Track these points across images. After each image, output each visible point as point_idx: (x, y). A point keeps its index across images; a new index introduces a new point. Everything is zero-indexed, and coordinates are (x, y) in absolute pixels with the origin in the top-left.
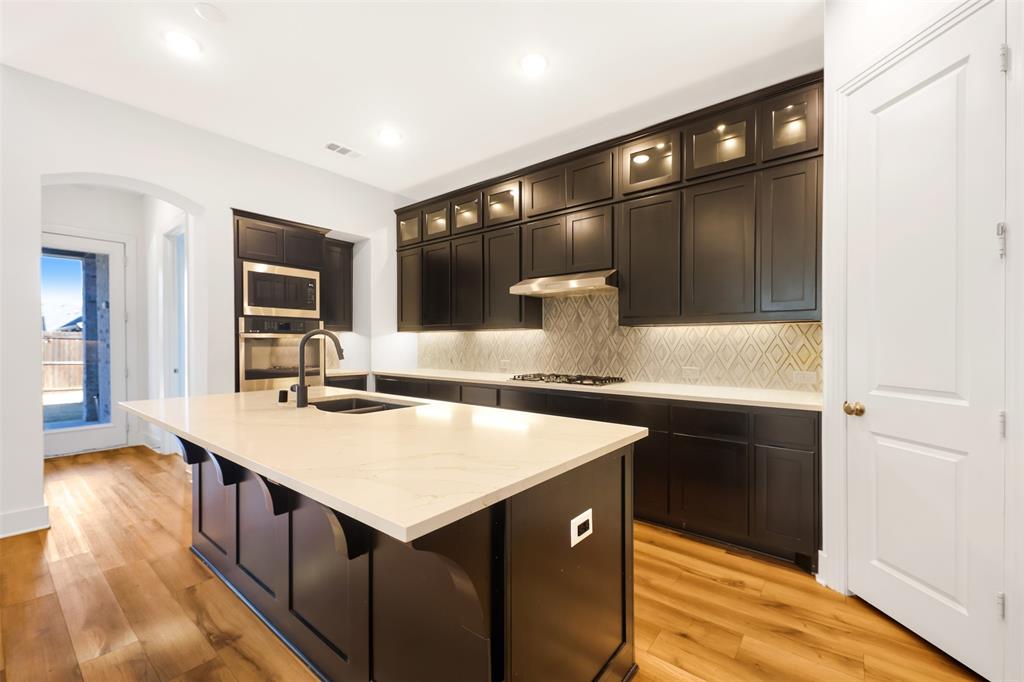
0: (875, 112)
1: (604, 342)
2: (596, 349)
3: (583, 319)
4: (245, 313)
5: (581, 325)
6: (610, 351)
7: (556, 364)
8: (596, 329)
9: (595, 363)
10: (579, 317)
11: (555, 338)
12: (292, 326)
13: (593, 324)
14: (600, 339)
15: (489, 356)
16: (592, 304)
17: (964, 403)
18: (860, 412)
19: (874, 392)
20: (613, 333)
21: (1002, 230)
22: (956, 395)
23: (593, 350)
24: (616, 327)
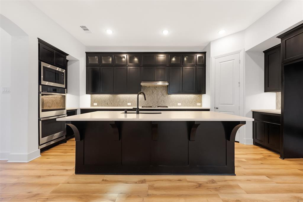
0: (220, 63)
1: (160, 98)
4: (42, 84)
5: (154, 94)
9: (157, 103)
12: (57, 90)
15: (123, 102)
16: (156, 89)
17: (234, 105)
18: (217, 108)
19: (220, 105)
20: (162, 96)
21: (239, 83)
22: (233, 104)
23: (157, 100)
24: (163, 95)
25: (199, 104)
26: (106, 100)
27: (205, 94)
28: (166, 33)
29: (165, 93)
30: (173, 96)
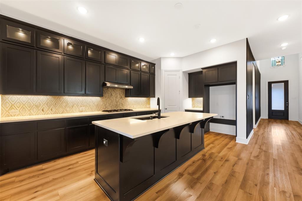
0: (168, 75)
1: (118, 101)
2: (116, 103)
3: (113, 95)
5: (112, 96)
6: (120, 103)
7: (104, 107)
8: (116, 97)
10: (111, 94)
11: (104, 100)
13: (115, 96)
14: (117, 100)
16: (115, 91)
18: (166, 109)
20: (120, 99)
22: (176, 106)
23: (115, 103)
24: (121, 97)
25: (148, 106)
26: (40, 105)
27: (155, 97)
28: (142, 40)
29: (123, 96)
30: (130, 99)
